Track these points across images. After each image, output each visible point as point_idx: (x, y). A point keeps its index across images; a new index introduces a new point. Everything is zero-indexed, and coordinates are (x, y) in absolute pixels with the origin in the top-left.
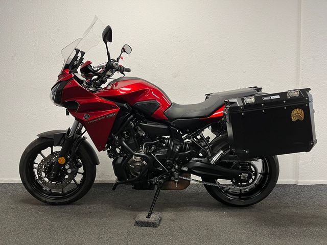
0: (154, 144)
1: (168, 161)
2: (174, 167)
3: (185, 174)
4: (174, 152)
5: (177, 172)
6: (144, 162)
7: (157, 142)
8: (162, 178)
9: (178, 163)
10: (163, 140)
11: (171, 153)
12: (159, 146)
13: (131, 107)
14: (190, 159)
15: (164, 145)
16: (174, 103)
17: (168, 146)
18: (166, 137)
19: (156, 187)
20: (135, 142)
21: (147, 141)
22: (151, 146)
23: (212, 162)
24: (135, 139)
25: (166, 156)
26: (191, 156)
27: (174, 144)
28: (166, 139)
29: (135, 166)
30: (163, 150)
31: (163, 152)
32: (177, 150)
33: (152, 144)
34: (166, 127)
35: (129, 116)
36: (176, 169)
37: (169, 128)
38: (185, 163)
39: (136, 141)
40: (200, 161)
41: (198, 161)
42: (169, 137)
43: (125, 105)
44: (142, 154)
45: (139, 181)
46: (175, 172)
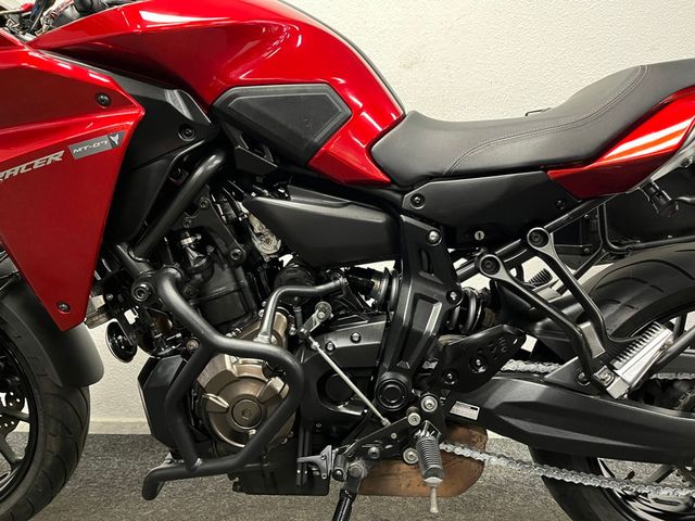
0: (326, 296)
1: (387, 376)
2: (417, 401)
3: (461, 431)
4: (420, 335)
5: (430, 429)
6: (277, 383)
7: (338, 289)
8: (361, 453)
9: (435, 388)
10: (362, 283)
11: (404, 340)
12: (345, 309)
13: (210, 110)
14: (495, 366)
15: (370, 302)
16: (416, 115)
17: (386, 305)
18: (379, 266)
19: (336, 487)
20: (240, 289)
21: (292, 282)
22: (309, 304)
23: (617, 389)
24: (240, 271)
25: (379, 352)
26: (497, 354)
27: (416, 298)
28: (379, 276)
29: (235, 402)
30: (364, 324)
31: (364, 333)
32: (431, 326)
33: (316, 298)
34: (378, 218)
35: (199, 156)
36: (424, 416)
37: (395, 222)
38: (470, 387)
39: (244, 281)
40: (539, 378)
41: (526, 375)
42: (390, 265)
43: (174, 98)
44: (262, 343)
45: (260, 459)
46: (420, 427)
